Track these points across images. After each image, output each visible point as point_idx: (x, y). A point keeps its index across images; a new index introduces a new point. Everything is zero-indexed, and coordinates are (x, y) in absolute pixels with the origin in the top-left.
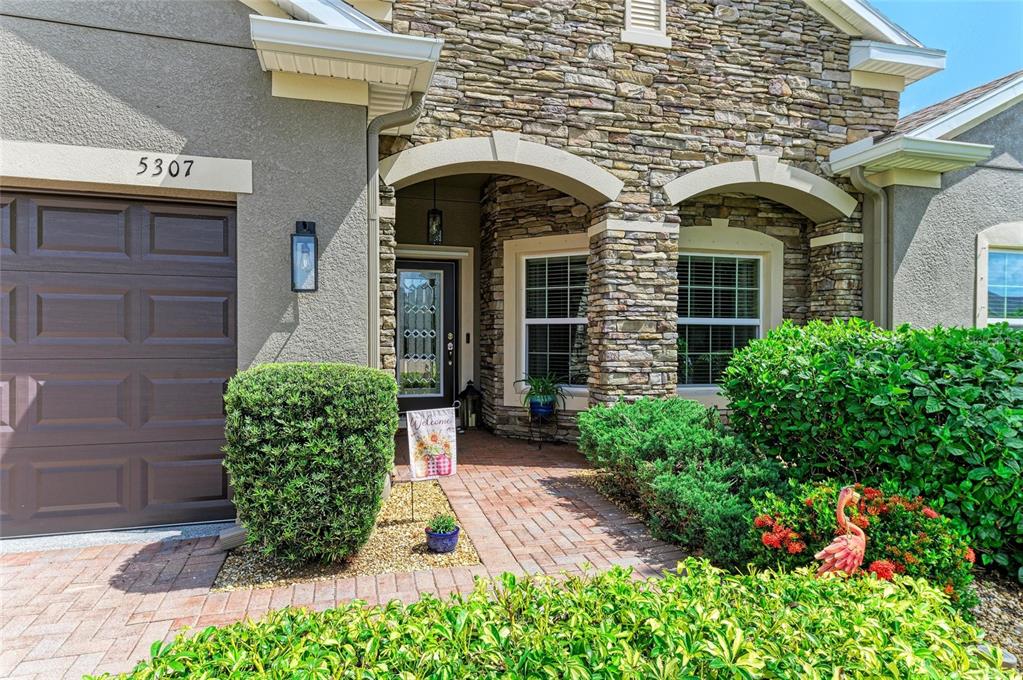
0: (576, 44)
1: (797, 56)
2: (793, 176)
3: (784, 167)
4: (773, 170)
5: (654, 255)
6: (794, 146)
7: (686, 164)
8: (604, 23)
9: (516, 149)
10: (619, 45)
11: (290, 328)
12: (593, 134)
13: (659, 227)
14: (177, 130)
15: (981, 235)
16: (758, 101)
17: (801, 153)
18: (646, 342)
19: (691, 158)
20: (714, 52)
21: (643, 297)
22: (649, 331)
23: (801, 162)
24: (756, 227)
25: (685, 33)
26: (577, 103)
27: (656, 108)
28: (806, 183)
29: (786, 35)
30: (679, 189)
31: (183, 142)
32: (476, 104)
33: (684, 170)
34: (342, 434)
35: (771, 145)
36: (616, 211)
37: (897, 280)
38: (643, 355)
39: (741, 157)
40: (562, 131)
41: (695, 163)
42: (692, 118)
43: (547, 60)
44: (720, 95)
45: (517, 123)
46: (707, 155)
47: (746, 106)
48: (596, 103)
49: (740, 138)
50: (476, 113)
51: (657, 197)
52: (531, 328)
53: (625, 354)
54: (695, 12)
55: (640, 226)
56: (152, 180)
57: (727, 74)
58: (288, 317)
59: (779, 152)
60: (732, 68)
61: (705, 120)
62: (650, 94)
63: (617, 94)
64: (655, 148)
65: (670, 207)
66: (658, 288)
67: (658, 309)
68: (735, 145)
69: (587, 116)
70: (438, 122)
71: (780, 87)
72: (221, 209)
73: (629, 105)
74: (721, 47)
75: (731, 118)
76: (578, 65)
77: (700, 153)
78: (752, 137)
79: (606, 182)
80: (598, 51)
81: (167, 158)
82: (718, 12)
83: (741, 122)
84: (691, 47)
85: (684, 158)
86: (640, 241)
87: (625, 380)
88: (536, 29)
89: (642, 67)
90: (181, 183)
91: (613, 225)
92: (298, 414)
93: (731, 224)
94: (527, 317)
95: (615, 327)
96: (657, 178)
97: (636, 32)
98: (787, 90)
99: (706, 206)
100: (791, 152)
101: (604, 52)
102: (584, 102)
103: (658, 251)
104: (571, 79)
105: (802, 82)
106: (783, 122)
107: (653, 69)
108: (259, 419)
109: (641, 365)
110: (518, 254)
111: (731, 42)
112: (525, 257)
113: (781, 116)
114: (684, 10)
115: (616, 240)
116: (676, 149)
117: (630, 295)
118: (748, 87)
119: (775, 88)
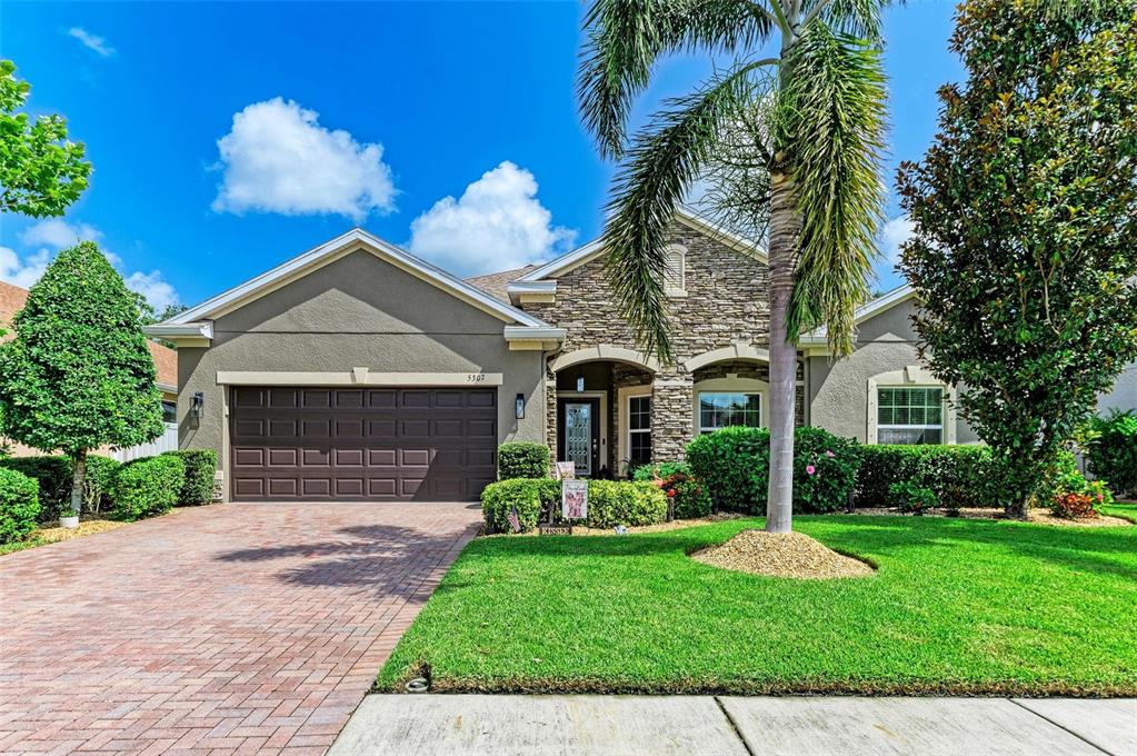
1: (760, 291)
2: (758, 353)
3: (753, 348)
4: (747, 351)
5: (679, 397)
6: (758, 338)
7: (696, 351)
9: (609, 351)
11: (515, 431)
13: (683, 383)
14: (479, 365)
15: (870, 380)
16: (737, 317)
17: (763, 341)
18: (675, 439)
19: (699, 348)
20: (711, 295)
21: (673, 417)
22: (678, 434)
23: (764, 345)
24: (755, 377)
25: (695, 289)
27: (679, 326)
29: (753, 281)
30: (692, 364)
31: (480, 369)
32: (591, 333)
33: (696, 355)
34: (532, 462)
35: (745, 338)
36: (660, 377)
37: (812, 405)
38: (674, 445)
39: (728, 346)
40: (633, 341)
41: (701, 351)
42: (700, 329)
44: (715, 316)
45: (610, 340)
46: (708, 347)
47: (730, 320)
49: (727, 336)
50: (591, 337)
51: (681, 368)
52: (633, 434)
53: (664, 445)
54: (701, 277)
55: (672, 383)
56: (472, 382)
57: (719, 305)
58: (514, 428)
59: (750, 341)
60: (722, 302)
61: (707, 329)
62: (678, 319)
64: (679, 345)
65: (688, 373)
67: (681, 423)
68: (724, 340)
70: (574, 343)
71: (750, 308)
72: (493, 390)
74: (716, 293)
75: (721, 327)
77: (705, 346)
78: (734, 335)
79: (653, 364)
81: (477, 375)
82: (713, 275)
83: (727, 328)
84: (700, 295)
85: (693, 348)
86: (672, 390)
87: (664, 457)
89: (672, 307)
90: (481, 383)
91: (657, 383)
92: (518, 456)
93: (738, 376)
94: (631, 428)
95: (659, 432)
96: (680, 359)
97: (670, 291)
98: (754, 309)
99: (724, 367)
100: (757, 341)
103: (681, 394)
105: (762, 304)
106: (753, 326)
107: (678, 307)
108: (508, 458)
109: (673, 450)
110: (626, 395)
111: (721, 289)
112: (629, 397)
113: (751, 323)
114: (694, 276)
115: (659, 390)
116: (691, 345)
117: (667, 416)
118: (731, 310)
119: (747, 309)
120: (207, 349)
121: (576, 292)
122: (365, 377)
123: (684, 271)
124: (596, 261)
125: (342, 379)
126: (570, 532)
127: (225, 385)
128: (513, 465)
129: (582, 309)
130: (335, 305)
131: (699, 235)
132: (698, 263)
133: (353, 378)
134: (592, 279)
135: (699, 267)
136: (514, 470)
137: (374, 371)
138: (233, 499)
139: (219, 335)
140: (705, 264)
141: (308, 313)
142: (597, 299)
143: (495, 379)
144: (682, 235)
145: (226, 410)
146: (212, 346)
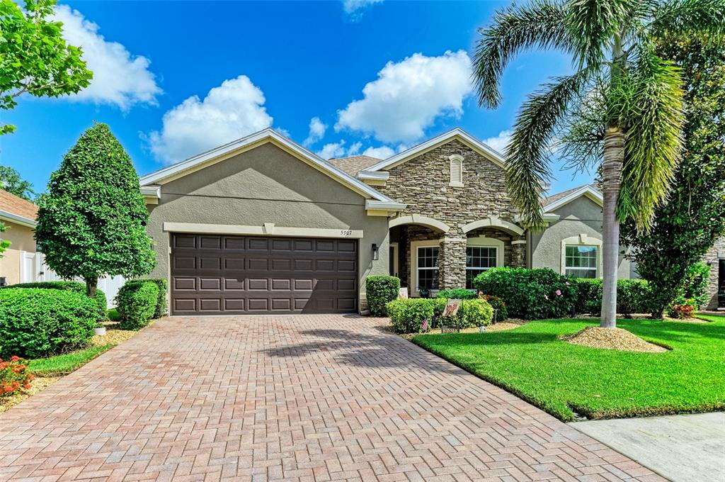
0: (436, 188)
1: (503, 186)
2: (503, 223)
3: (500, 220)
4: (496, 222)
5: (459, 248)
6: (502, 214)
7: (468, 221)
8: (444, 181)
9: (419, 219)
10: (448, 187)
11: (371, 268)
12: (441, 213)
13: (461, 240)
14: (348, 224)
15: (563, 241)
16: (491, 201)
17: (505, 216)
18: (456, 274)
19: (470, 219)
20: (477, 187)
21: (455, 261)
22: (458, 271)
23: (506, 219)
24: (494, 237)
25: (468, 183)
26: (436, 205)
27: (459, 205)
28: (506, 225)
29: (500, 180)
30: (466, 228)
31: (349, 227)
32: (408, 207)
33: (468, 223)
34: (391, 288)
35: (495, 214)
36: (447, 235)
37: (533, 255)
38: (455, 278)
39: (485, 218)
40: (432, 213)
41: (471, 221)
42: (470, 207)
43: (428, 193)
44: (479, 200)
45: (419, 211)
46: (475, 218)
47: (487, 203)
48: (442, 204)
49: (486, 213)
50: (408, 209)
51: (460, 231)
52: (420, 271)
53: (450, 277)
54: (471, 176)
55: (455, 240)
56: (344, 236)
58: (370, 266)
59: (498, 216)
60: (482, 192)
61: (475, 207)
62: (458, 201)
63: (448, 201)
64: (459, 216)
65: (464, 234)
66: (460, 258)
67: (460, 264)
68: (484, 215)
69: (439, 208)
71: (498, 196)
73: (451, 204)
74: (479, 186)
75: (483, 207)
76: (436, 194)
77: (473, 218)
78: (489, 212)
79: (444, 227)
80: (442, 189)
81: (346, 231)
82: (478, 175)
83: (486, 208)
84: (470, 186)
85: (467, 218)
86: (455, 244)
87: (450, 285)
88: (425, 185)
89: (455, 193)
90: (349, 236)
91: (446, 240)
92: (383, 284)
93: (486, 237)
94: (419, 267)
95: (447, 270)
96: (459, 225)
97: (454, 183)
98: (500, 197)
100: (501, 216)
101: (444, 190)
102: (438, 204)
103: (460, 246)
104: (434, 198)
105: (505, 194)
106: (499, 207)
107: (458, 193)
108: (376, 285)
109: (455, 281)
110: (415, 246)
111: (482, 184)
112: (418, 247)
113: (498, 205)
114: (467, 175)
115: (447, 244)
116: (466, 216)
117: (452, 260)
118: (488, 197)
119: (497, 197)
120: (156, 205)
121: (399, 180)
122: (272, 230)
123: (462, 171)
124: (410, 161)
125: (256, 230)
126: (459, 331)
127: (169, 232)
128: (379, 289)
129: (402, 191)
130: (251, 181)
131: (470, 150)
132: (470, 167)
133: (265, 230)
134: (408, 172)
135: (470, 170)
136: (380, 293)
137: (281, 226)
138: (173, 314)
139: (165, 196)
140: (474, 168)
142: (412, 185)
143: (358, 234)
144: (461, 149)
146: (160, 204)
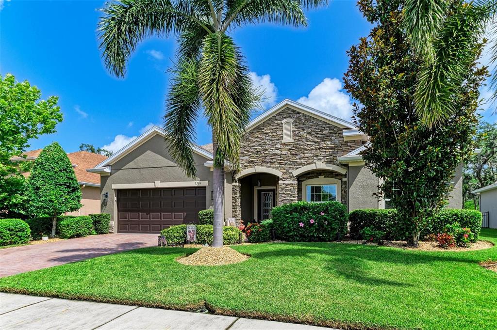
0: (272, 146)
1: (327, 137)
2: (326, 166)
3: (324, 164)
4: (321, 165)
6: (326, 159)
7: (297, 167)
8: (279, 139)
9: (260, 169)
10: (282, 144)
12: (276, 163)
13: (291, 182)
16: (317, 149)
17: (329, 160)
19: (299, 165)
20: (304, 140)
21: (287, 198)
23: (330, 162)
25: (297, 138)
26: (272, 157)
27: (290, 155)
28: (330, 167)
29: (324, 132)
30: (296, 173)
31: (199, 179)
32: (252, 161)
33: (297, 168)
35: (320, 159)
36: (281, 179)
37: (350, 190)
39: (312, 163)
40: (270, 164)
41: (300, 166)
42: (299, 156)
43: (266, 150)
44: (306, 150)
45: (260, 164)
46: (303, 164)
47: (313, 151)
48: (276, 157)
49: (312, 159)
50: (252, 163)
51: (291, 175)
54: (300, 132)
55: (287, 182)
56: (196, 185)
57: (308, 145)
59: (323, 160)
60: (309, 143)
61: (303, 156)
62: (289, 153)
63: (281, 154)
64: (290, 164)
65: (294, 177)
66: (291, 195)
67: (291, 200)
68: (310, 161)
69: (274, 160)
70: (245, 166)
71: (323, 145)
72: (204, 188)
73: (284, 156)
74: (306, 139)
75: (309, 155)
76: (272, 150)
77: (301, 164)
78: (315, 158)
79: (278, 173)
80: (277, 146)
81: (198, 182)
82: (305, 131)
83: (312, 155)
84: (299, 141)
85: (296, 165)
86: (287, 185)
88: (264, 144)
89: (287, 147)
90: (200, 185)
91: (280, 182)
93: (325, 177)
96: (290, 171)
97: (285, 140)
98: (325, 145)
99: (317, 173)
100: (326, 160)
101: (278, 146)
102: (274, 157)
103: (291, 187)
104: (271, 153)
105: (329, 143)
106: (324, 153)
107: (289, 147)
111: (309, 137)
113: (323, 152)
114: (297, 132)
115: (281, 185)
117: (285, 197)
118: (314, 147)
119: (321, 146)
120: (109, 176)
121: (246, 144)
122: (159, 184)
123: (292, 130)
124: (254, 129)
125: (150, 185)
127: (115, 189)
129: (248, 151)
130: (149, 157)
131: (299, 113)
132: (299, 126)
133: (155, 185)
134: (252, 137)
135: (299, 128)
137: (164, 182)
138: (119, 232)
139: (113, 171)
140: (302, 126)
141: (140, 161)
142: (255, 146)
143: (205, 183)
144: (291, 114)
145: (115, 199)
146: (111, 175)
